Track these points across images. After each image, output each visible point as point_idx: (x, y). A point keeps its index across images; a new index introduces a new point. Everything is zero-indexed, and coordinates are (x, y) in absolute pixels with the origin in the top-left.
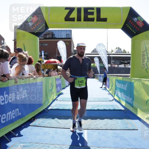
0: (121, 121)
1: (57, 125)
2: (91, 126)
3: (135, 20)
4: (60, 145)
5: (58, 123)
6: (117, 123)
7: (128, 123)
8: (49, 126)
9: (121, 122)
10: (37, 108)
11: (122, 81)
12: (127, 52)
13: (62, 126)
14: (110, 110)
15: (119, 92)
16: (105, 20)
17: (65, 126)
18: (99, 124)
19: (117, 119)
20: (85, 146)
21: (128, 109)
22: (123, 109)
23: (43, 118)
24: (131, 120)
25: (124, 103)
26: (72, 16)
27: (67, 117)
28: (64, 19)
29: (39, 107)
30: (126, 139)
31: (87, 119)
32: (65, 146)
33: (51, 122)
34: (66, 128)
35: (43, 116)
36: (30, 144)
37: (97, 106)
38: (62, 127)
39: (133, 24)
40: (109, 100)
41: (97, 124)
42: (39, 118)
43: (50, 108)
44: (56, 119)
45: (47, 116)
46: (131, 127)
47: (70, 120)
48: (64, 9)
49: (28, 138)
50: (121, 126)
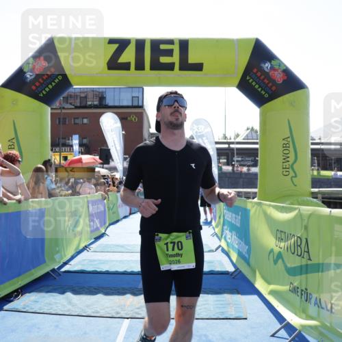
0: (216, 299)
1: (65, 309)
5: (70, 303)
6: (205, 304)
7: (229, 304)
8: (46, 311)
9: (214, 301)
10: (30, 270)
13: (76, 312)
15: (227, 232)
16: (198, 67)
17: (83, 310)
19: (208, 294)
21: (240, 271)
22: (231, 269)
23: (41, 291)
24: (239, 296)
25: (234, 257)
27: (95, 289)
28: (106, 66)
29: (34, 267)
31: (141, 294)
33: (53, 301)
34: (84, 314)
35: (43, 286)
38: (76, 314)
40: (207, 250)
42: (30, 292)
43: (66, 268)
44: (69, 295)
45: (51, 287)
46: (233, 313)
47: (100, 297)
48: (107, 41)
50: (212, 309)
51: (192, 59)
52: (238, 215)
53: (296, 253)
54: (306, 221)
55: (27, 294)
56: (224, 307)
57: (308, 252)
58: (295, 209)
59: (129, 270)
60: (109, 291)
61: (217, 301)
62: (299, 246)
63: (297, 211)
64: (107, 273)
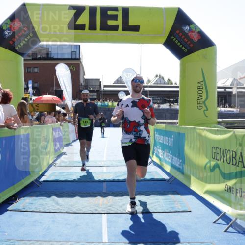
1: (55, 208)
2: (114, 208)
3: (187, 30)
4: (60, 241)
5: (57, 204)
6: (157, 202)
7: (175, 201)
8: (41, 210)
9: (163, 200)
11: (165, 131)
12: (174, 83)
13: (64, 210)
14: (145, 180)
15: (160, 150)
16: (136, 29)
17: (69, 208)
19: (157, 195)
20: (103, 241)
21: (175, 178)
23: (31, 196)
24: (180, 196)
25: (168, 168)
27: (72, 193)
28: (67, 27)
31: (107, 196)
33: (44, 203)
34: (71, 212)
35: (31, 192)
37: (123, 173)
39: (182, 36)
42: (24, 197)
43: (43, 179)
44: (54, 197)
45: (39, 193)
46: (180, 208)
47: (77, 199)
48: (68, 8)
49: (5, 232)
50: (164, 205)
51: (132, 22)
52: (171, 137)
53: (231, 163)
54: (241, 140)
55: (22, 198)
56: (172, 204)
57: (242, 162)
58: (230, 131)
60: (83, 195)
61: (165, 199)
62: (235, 158)
63: (231, 133)
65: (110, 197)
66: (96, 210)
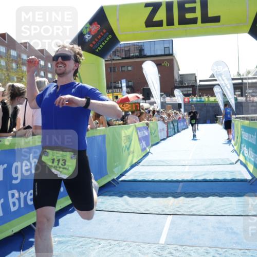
0: (238, 200)
1: (124, 208)
4: (117, 241)
5: (127, 204)
8: (110, 210)
9: (237, 202)
13: (131, 210)
14: (225, 181)
15: (245, 148)
16: (217, 19)
17: (137, 208)
18: (197, 205)
19: (232, 196)
20: (160, 243)
22: (249, 177)
23: (105, 195)
25: (251, 168)
26: (157, 18)
27: (145, 193)
28: (144, 25)
30: (235, 233)
31: (180, 197)
32: (125, 243)
33: (115, 202)
34: (138, 212)
35: (107, 192)
36: (70, 239)
37: (203, 173)
38: (132, 211)
40: (229, 163)
41: (193, 206)
43: (123, 178)
44: (126, 197)
45: (112, 193)
47: (149, 199)
48: (144, 5)
49: (71, 229)
50: (235, 208)
51: (211, 13)
52: (254, 135)
59: (170, 179)
60: (155, 195)
61: (239, 202)
64: (153, 181)
65: (182, 198)
66: (163, 211)
